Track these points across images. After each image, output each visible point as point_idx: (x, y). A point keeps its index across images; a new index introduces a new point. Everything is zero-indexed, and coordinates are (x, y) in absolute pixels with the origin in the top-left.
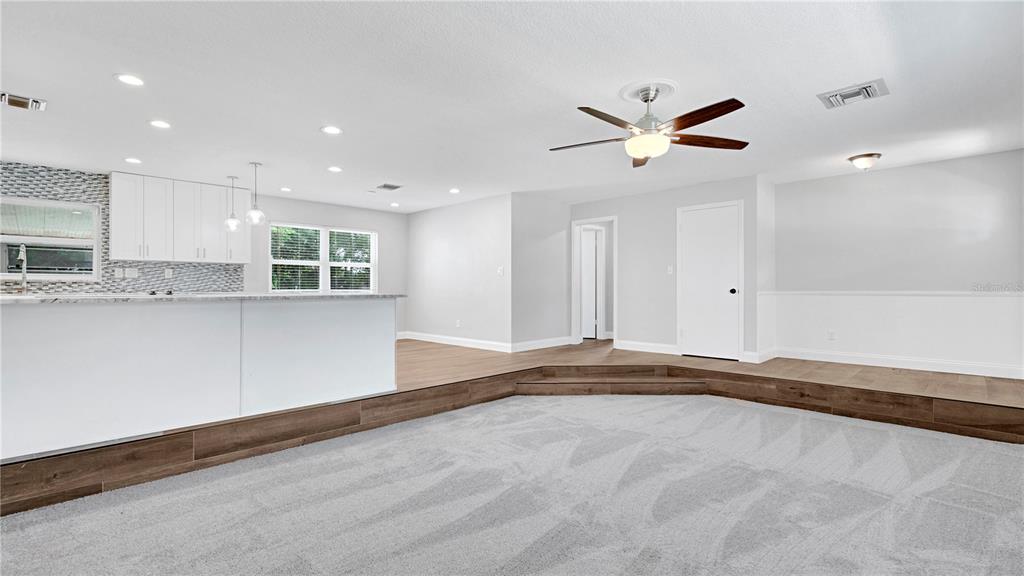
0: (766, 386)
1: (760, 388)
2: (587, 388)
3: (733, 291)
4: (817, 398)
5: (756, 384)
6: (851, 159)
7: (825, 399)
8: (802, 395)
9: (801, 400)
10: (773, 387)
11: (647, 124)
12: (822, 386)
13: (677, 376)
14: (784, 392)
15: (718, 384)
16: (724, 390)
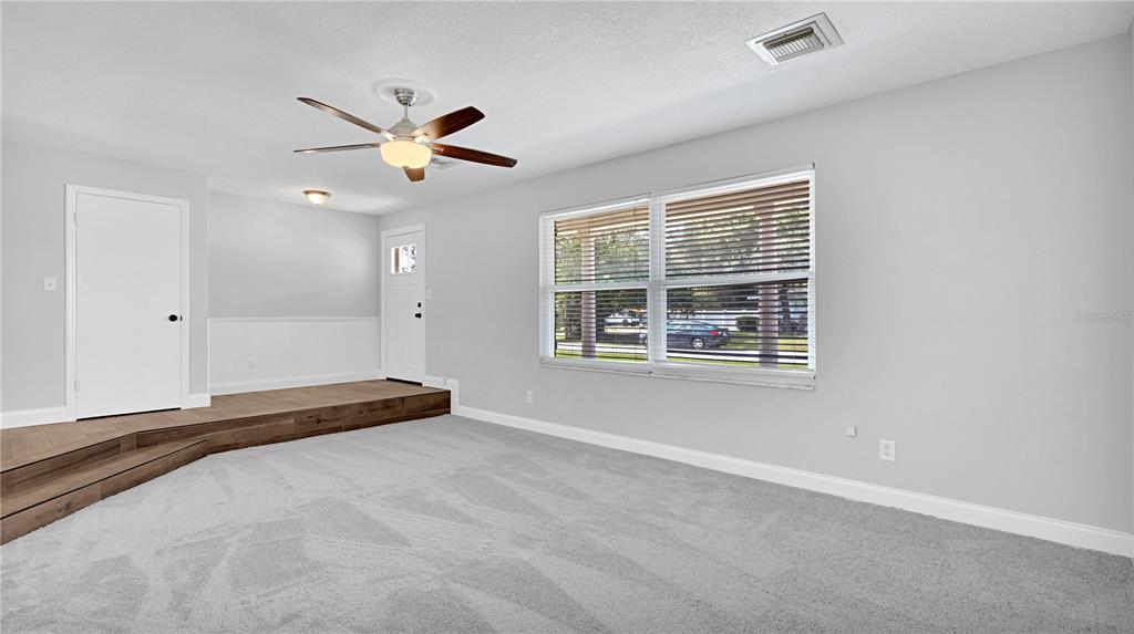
0: (284, 422)
1: (277, 426)
2: (63, 504)
3: (173, 318)
4: (330, 421)
5: (273, 423)
6: (307, 193)
7: (337, 419)
8: (319, 422)
9: (320, 427)
10: (291, 421)
11: (404, 130)
12: (335, 408)
13: (156, 443)
14: (301, 423)
15: (225, 436)
16: (232, 441)
